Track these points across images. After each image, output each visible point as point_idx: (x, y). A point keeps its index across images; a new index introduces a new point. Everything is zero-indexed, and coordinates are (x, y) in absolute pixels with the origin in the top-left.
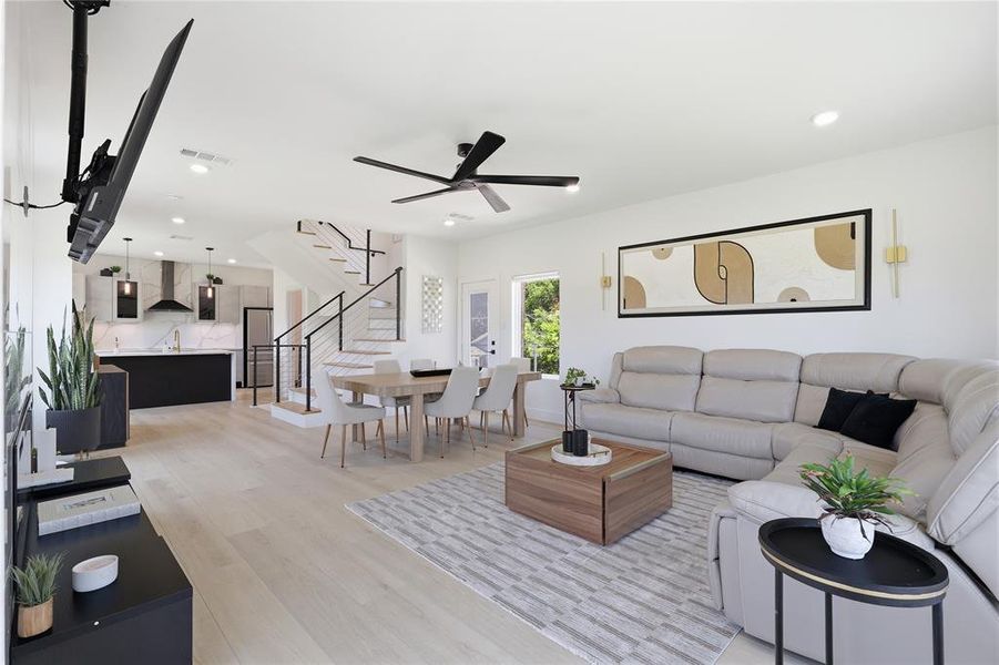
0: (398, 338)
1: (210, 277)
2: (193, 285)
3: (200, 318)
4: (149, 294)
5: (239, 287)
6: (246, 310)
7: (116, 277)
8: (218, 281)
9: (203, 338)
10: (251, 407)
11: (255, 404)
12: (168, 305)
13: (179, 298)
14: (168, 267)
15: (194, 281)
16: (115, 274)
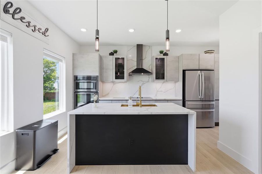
1: (161, 52)
2: (152, 57)
3: (156, 79)
4: (130, 65)
5: (178, 57)
6: (184, 71)
7: (116, 56)
8: (166, 54)
9: (158, 91)
12: (140, 71)
13: (145, 67)
14: (140, 48)
15: (153, 55)
16: (115, 54)
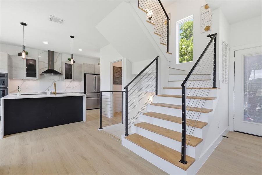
0: (215, 86)
2: (62, 63)
3: (65, 78)
4: (42, 66)
5: (82, 65)
6: (85, 74)
7: (27, 57)
10: (99, 129)
11: (101, 128)
12: (51, 71)
14: (51, 54)
15: (63, 61)
